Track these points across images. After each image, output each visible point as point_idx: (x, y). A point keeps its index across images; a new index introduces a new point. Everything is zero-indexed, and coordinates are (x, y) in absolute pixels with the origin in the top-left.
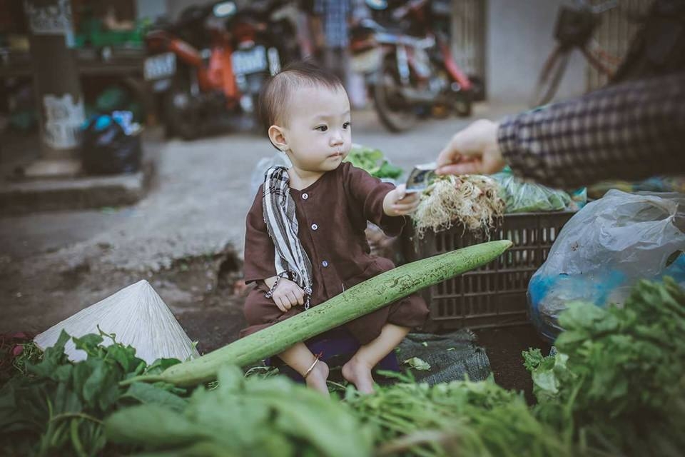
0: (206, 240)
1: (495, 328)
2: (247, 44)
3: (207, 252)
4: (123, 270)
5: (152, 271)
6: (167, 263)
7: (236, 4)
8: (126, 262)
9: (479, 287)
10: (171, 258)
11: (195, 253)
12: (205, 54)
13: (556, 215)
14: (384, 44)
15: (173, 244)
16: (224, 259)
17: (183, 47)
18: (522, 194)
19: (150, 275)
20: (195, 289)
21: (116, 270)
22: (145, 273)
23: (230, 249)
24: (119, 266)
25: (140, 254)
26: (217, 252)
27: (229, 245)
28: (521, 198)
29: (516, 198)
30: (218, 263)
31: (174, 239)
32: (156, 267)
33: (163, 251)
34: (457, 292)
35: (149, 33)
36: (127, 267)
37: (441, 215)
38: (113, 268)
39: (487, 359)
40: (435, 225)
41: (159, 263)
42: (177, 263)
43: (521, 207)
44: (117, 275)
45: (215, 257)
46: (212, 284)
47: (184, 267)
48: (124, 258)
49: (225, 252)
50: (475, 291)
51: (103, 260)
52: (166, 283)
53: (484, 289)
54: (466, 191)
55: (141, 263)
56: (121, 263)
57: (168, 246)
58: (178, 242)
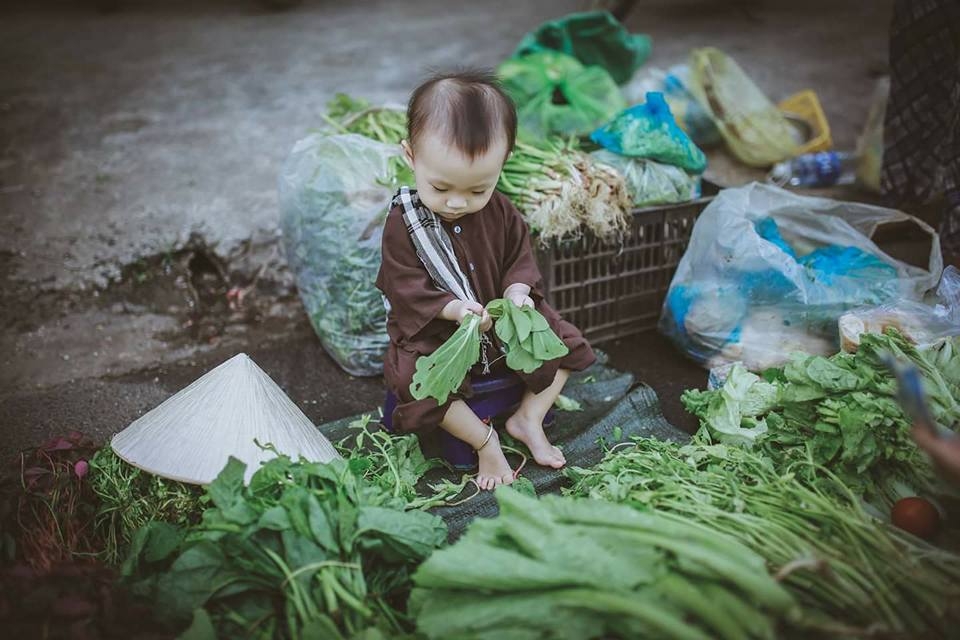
0: (158, 231)
1: (616, 339)
3: (167, 250)
4: (52, 291)
5: (96, 287)
6: (116, 272)
8: (53, 279)
9: (599, 296)
10: (118, 264)
11: (147, 252)
13: (683, 208)
15: (111, 243)
16: (191, 255)
18: (645, 184)
19: (96, 294)
20: (173, 309)
21: (42, 293)
22: (89, 293)
23: (198, 241)
24: (44, 287)
25: (69, 263)
26: (179, 247)
27: (194, 236)
28: (645, 189)
29: (639, 190)
30: (185, 263)
31: (109, 233)
32: (103, 282)
33: (102, 255)
34: (576, 305)
36: (58, 286)
37: (571, 223)
38: (34, 289)
39: (655, 395)
40: (563, 232)
41: (104, 275)
42: (129, 270)
43: (646, 200)
44: (46, 300)
45: (178, 255)
46: (193, 298)
47: (143, 277)
48: (47, 274)
49: (191, 246)
50: (595, 300)
51: (12, 277)
52: (130, 306)
53: (604, 298)
55: (77, 278)
56: (45, 281)
57: (106, 246)
58: (116, 238)
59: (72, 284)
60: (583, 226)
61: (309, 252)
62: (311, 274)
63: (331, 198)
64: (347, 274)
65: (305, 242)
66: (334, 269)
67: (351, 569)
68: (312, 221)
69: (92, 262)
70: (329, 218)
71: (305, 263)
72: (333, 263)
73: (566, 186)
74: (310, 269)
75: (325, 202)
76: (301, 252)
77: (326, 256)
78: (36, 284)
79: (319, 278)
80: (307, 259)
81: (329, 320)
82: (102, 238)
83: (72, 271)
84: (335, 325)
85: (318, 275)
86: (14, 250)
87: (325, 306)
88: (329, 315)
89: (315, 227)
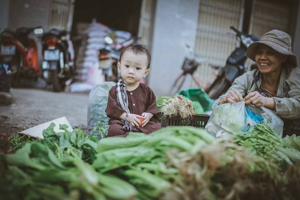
2: (53, 48)
4: (16, 127)
7: (44, 30)
8: (17, 124)
12: (26, 50)
14: (113, 58)
15: (37, 121)
17: (19, 44)
21: (13, 127)
24: (14, 126)
25: (23, 122)
31: (37, 118)
33: (33, 123)
35: (4, 34)
36: (18, 126)
37: (174, 111)
38: (11, 126)
40: (171, 114)
44: (13, 129)
48: (16, 123)
51: (6, 122)
54: (184, 103)
55: (24, 126)
56: (14, 125)
57: (35, 121)
58: (39, 120)
59: (22, 127)
60: (178, 114)
61: (93, 115)
62: (93, 122)
63: (102, 98)
64: (103, 120)
65: (92, 112)
66: (100, 119)
67: (79, 152)
68: (96, 105)
69: (30, 123)
70: (101, 104)
71: (92, 119)
72: (100, 117)
73: (173, 100)
74: (93, 121)
75: (100, 99)
76: (91, 116)
77: (98, 115)
78: (12, 125)
79: (95, 123)
80: (93, 117)
81: (95, 135)
82: (35, 119)
83: (23, 124)
84: (96, 137)
85: (95, 122)
86: (8, 117)
87: (95, 132)
88: (96, 134)
89: (97, 107)
